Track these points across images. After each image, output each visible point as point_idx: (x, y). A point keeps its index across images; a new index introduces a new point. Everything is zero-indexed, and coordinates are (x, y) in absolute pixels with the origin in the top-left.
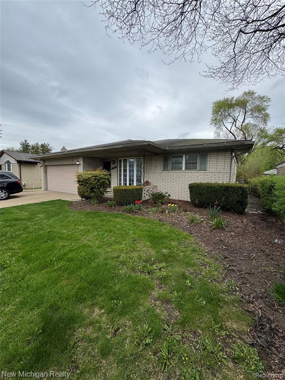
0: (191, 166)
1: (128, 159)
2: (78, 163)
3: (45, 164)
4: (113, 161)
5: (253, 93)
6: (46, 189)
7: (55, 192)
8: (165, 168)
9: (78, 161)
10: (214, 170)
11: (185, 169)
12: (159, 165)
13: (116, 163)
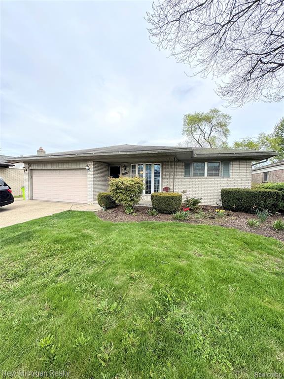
0: (214, 172)
1: (137, 165)
2: (87, 168)
3: (31, 168)
4: (125, 166)
5: (218, 111)
6: (32, 198)
7: (47, 201)
8: (187, 174)
9: (88, 166)
10: (236, 177)
11: (208, 175)
12: (180, 172)
13: (128, 169)
